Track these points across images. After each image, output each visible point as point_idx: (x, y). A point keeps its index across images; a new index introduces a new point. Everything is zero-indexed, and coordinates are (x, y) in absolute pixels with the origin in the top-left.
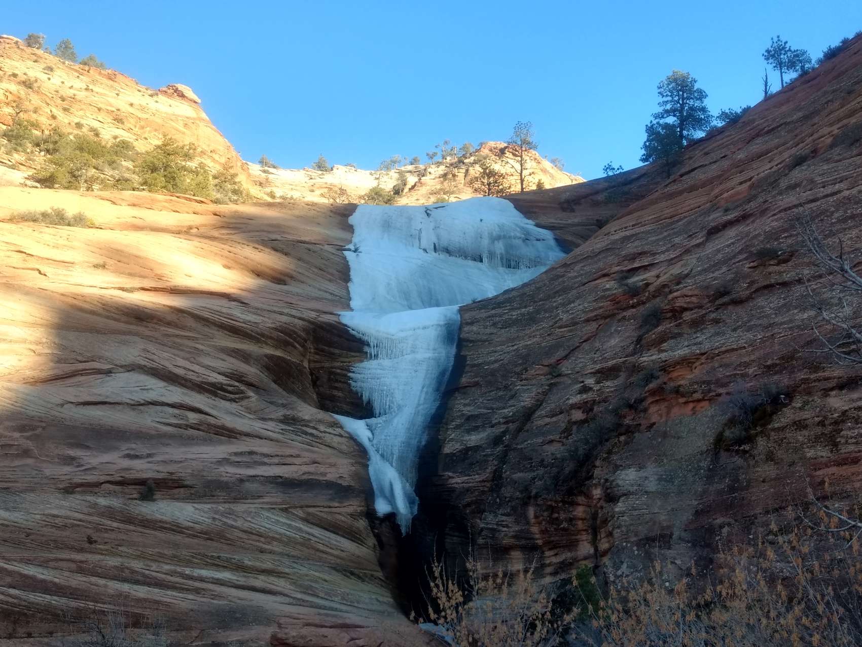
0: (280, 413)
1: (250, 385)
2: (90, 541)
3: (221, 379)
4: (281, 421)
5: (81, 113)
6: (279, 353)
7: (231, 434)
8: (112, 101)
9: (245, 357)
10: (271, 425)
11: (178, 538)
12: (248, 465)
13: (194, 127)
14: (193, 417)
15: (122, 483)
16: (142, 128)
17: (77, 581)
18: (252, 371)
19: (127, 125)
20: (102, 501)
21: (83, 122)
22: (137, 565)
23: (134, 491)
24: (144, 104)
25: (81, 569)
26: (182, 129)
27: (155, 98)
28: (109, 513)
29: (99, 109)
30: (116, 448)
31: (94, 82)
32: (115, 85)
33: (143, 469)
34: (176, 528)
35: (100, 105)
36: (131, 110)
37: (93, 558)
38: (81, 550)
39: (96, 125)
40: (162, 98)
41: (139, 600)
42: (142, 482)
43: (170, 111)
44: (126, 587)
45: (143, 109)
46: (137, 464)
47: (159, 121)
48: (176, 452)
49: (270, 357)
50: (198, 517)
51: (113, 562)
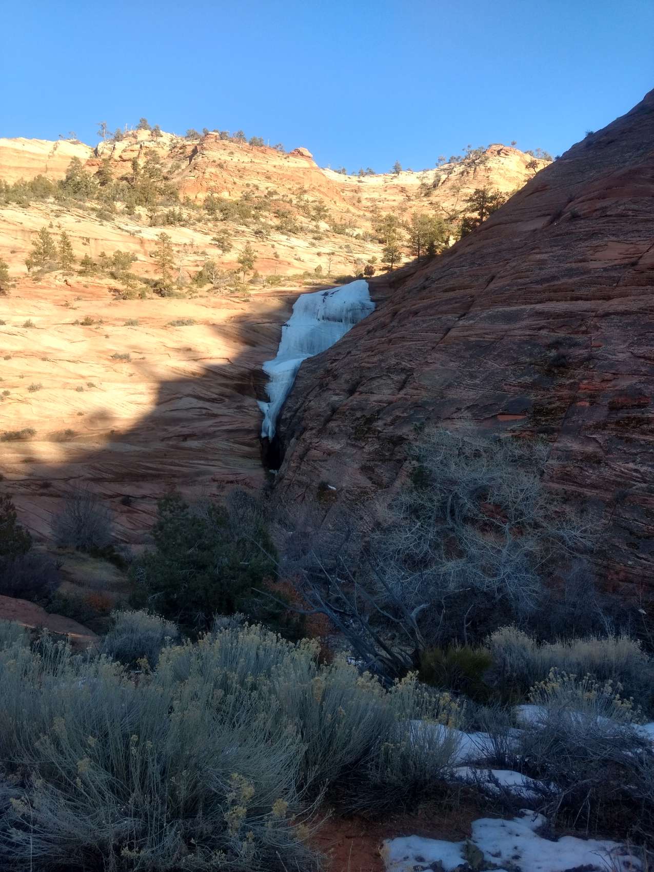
0: (235, 405)
1: (226, 396)
2: (165, 455)
3: (216, 396)
4: (236, 408)
5: (249, 177)
6: (240, 383)
7: (216, 416)
8: (264, 166)
9: (226, 386)
10: (231, 411)
11: (190, 452)
12: (219, 426)
13: (308, 173)
14: (204, 411)
15: (178, 436)
16: (281, 179)
17: (160, 466)
18: (228, 391)
19: (273, 179)
20: (171, 443)
21: (250, 182)
22: (177, 461)
23: (181, 438)
24: (281, 164)
25: (162, 463)
26: (302, 176)
27: (288, 159)
28: (172, 446)
29: (258, 173)
30: (178, 425)
31: (255, 156)
32: (266, 156)
33: (186, 431)
34: (191, 449)
35: (259, 171)
36: (275, 170)
37: (165, 460)
38: (162, 458)
39: (256, 182)
40: (291, 158)
41: (175, 471)
42: (183, 435)
43: (295, 165)
44: (172, 467)
45: (281, 167)
46: (185, 429)
47: (289, 173)
48: (197, 424)
49: (236, 384)
50: (199, 445)
51: (170, 461)
